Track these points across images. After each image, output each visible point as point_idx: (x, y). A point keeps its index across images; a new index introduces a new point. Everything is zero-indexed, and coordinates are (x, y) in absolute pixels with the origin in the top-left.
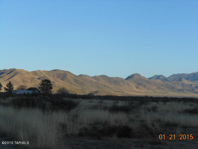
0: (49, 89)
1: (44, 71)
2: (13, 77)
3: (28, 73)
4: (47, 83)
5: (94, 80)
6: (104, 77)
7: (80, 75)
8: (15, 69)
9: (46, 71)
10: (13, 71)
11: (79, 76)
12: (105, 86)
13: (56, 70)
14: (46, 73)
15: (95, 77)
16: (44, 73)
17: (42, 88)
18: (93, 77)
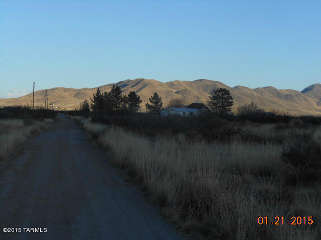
0: (228, 105)
1: (185, 82)
2: (141, 91)
3: (161, 84)
4: (223, 95)
5: (256, 94)
6: (270, 89)
7: (237, 87)
8: (143, 80)
9: (188, 82)
10: (140, 82)
11: (234, 88)
12: (272, 102)
13: (201, 80)
14: (187, 85)
15: (257, 90)
16: (185, 85)
17: (214, 104)
18: (255, 90)
